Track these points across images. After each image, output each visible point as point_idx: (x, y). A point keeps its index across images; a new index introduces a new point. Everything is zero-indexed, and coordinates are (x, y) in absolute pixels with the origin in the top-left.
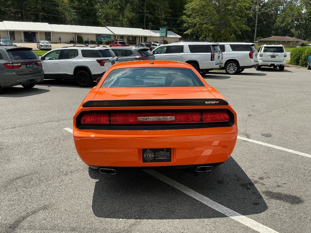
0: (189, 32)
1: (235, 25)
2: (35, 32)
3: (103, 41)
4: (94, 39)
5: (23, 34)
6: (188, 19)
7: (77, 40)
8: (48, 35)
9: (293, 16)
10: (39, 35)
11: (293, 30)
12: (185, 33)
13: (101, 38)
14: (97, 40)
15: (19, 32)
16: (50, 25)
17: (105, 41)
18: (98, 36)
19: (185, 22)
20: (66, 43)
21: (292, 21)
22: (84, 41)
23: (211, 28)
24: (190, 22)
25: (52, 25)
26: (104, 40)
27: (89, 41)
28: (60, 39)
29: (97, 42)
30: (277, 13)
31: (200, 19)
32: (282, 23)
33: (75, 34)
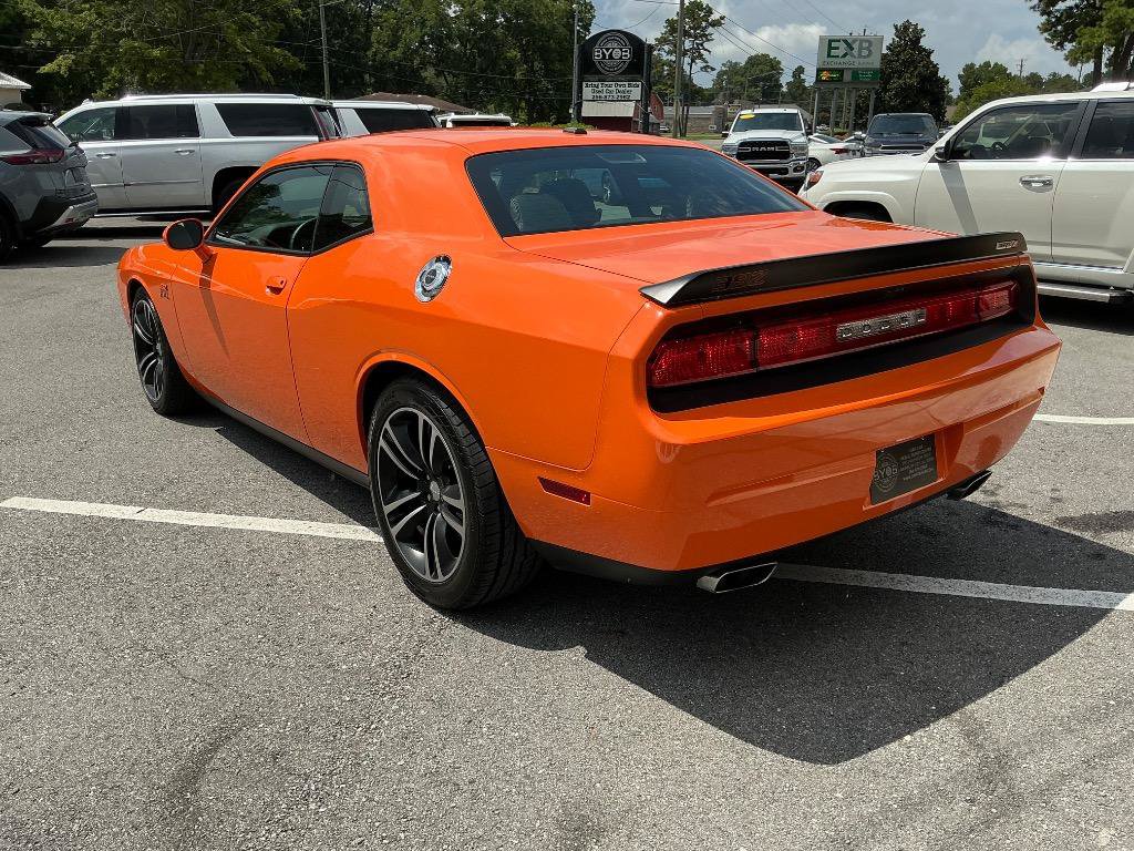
0: (60, 64)
1: (245, 44)
6: (45, 11)
9: (423, 23)
11: (429, 73)
12: (46, 69)
19: (37, 26)
21: (422, 43)
23: (156, 52)
24: (58, 23)
30: (370, 11)
31: (99, 15)
32: (393, 46)
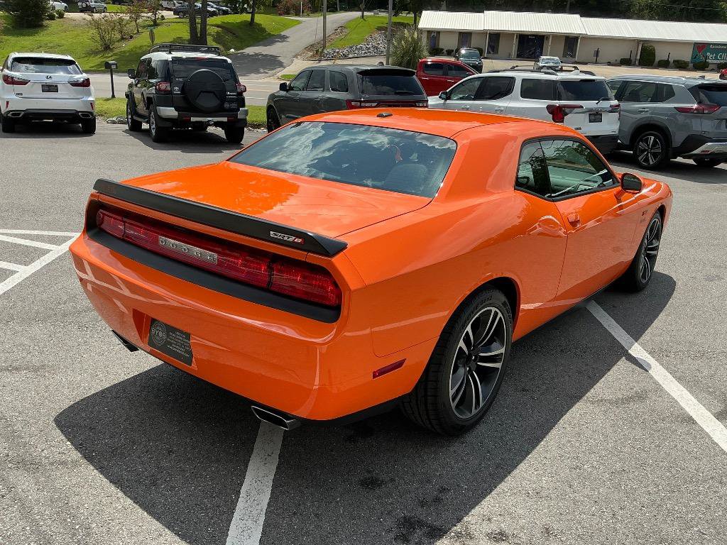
2: (543, 36)
3: (710, 61)
4: (686, 56)
5: (515, 41)
7: (638, 57)
8: (570, 43)
10: (550, 44)
13: (708, 54)
14: (694, 57)
15: (509, 35)
16: (583, 19)
17: (718, 62)
18: (700, 47)
20: (609, 64)
22: (657, 59)
25: (588, 19)
26: (716, 58)
27: (671, 60)
28: (597, 53)
29: (691, 65)
33: (638, 41)
